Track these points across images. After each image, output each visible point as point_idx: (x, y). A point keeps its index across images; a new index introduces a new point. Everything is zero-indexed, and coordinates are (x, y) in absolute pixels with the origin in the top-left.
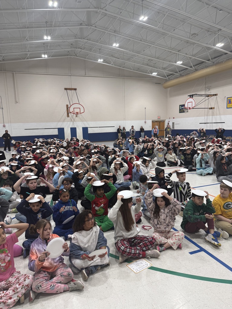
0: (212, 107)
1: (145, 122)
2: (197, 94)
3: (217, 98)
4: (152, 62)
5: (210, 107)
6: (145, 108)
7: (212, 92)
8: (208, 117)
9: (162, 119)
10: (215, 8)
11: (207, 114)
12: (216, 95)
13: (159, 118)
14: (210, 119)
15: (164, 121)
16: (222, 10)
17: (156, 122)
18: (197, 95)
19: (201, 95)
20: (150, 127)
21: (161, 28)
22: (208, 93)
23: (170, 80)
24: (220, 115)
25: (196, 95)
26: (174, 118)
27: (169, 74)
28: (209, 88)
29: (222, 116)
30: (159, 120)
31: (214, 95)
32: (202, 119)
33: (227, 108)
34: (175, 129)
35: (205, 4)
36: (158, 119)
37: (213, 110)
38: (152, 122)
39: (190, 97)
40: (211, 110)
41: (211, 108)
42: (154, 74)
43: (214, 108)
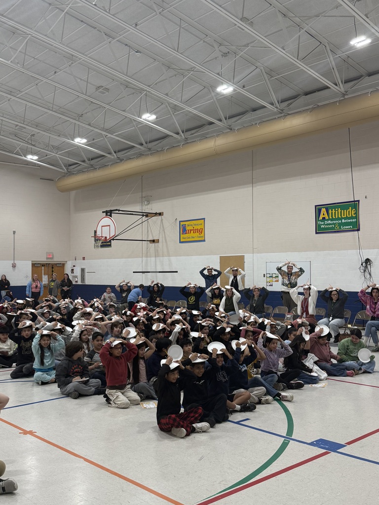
0: (155, 238)
1: (14, 266)
2: (119, 210)
3: (162, 220)
4: (24, 130)
5: (151, 238)
6: (14, 232)
7: (154, 207)
8: (149, 258)
9: (57, 259)
10: (126, 45)
11: (147, 253)
12: (160, 214)
13: (50, 255)
14: (152, 264)
15: (64, 265)
16: (140, 52)
17: (43, 265)
18: (120, 212)
19: (131, 213)
20: (27, 277)
21: (18, 63)
22: (147, 209)
23: (70, 174)
24: (169, 256)
25: (117, 212)
26: (84, 258)
27: (70, 163)
28: (148, 200)
29: (173, 259)
30: (50, 261)
31: (156, 214)
32: (138, 264)
33: (180, 242)
34: (86, 284)
35: (103, 33)
36: (47, 258)
37: (156, 244)
38: (33, 265)
39: (107, 215)
40: (153, 244)
41: (153, 241)
42: (32, 158)
43: (158, 241)
